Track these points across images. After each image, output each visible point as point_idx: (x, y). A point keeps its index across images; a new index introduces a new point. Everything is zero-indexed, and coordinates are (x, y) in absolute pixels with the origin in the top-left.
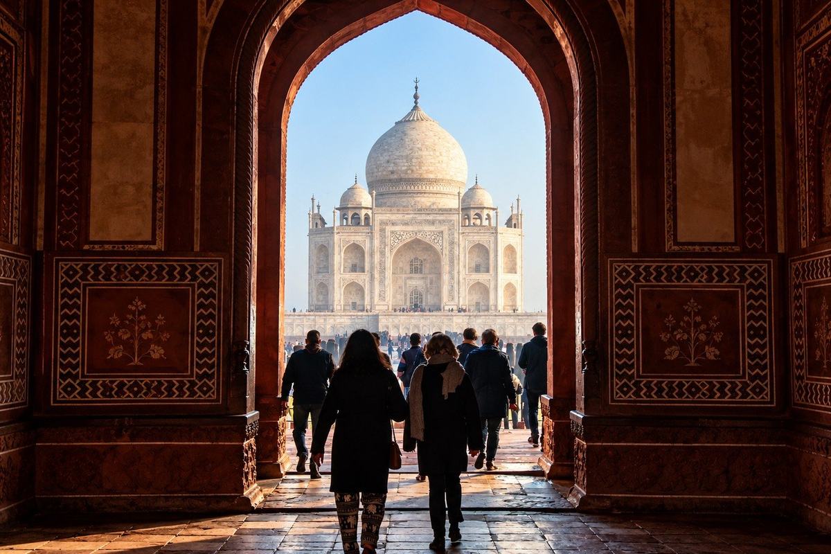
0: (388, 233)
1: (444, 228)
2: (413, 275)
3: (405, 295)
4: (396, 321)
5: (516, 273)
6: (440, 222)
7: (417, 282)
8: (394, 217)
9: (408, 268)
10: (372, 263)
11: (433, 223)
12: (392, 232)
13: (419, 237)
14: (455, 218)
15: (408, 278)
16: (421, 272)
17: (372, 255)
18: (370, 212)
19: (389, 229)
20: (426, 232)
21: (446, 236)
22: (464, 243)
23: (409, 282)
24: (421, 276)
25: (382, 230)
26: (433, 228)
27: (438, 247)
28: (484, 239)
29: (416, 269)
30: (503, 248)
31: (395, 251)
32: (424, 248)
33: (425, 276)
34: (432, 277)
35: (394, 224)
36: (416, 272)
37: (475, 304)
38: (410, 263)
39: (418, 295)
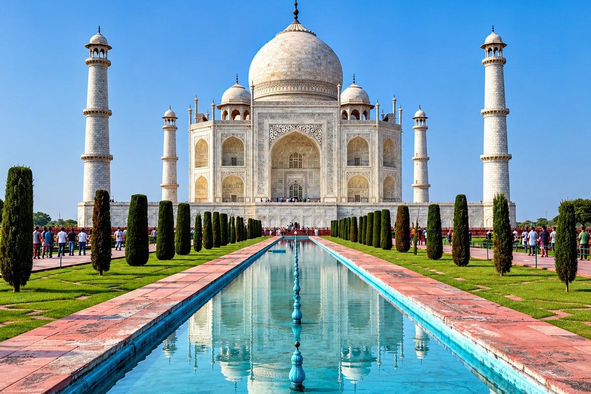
1: (323, 122)
2: (294, 170)
3: (285, 189)
5: (395, 167)
6: (319, 114)
7: (297, 177)
8: (273, 111)
9: (287, 163)
11: (312, 115)
13: (299, 130)
14: (334, 112)
15: (288, 172)
16: (300, 167)
19: (268, 121)
20: (305, 125)
21: (325, 130)
22: (343, 137)
23: (289, 177)
24: (299, 170)
25: (262, 125)
26: (312, 121)
27: (317, 140)
28: (365, 133)
30: (383, 143)
31: (273, 144)
32: (303, 143)
33: (304, 170)
34: (312, 172)
35: (272, 117)
36: (296, 167)
37: (354, 197)
38: (289, 158)
39: (298, 189)
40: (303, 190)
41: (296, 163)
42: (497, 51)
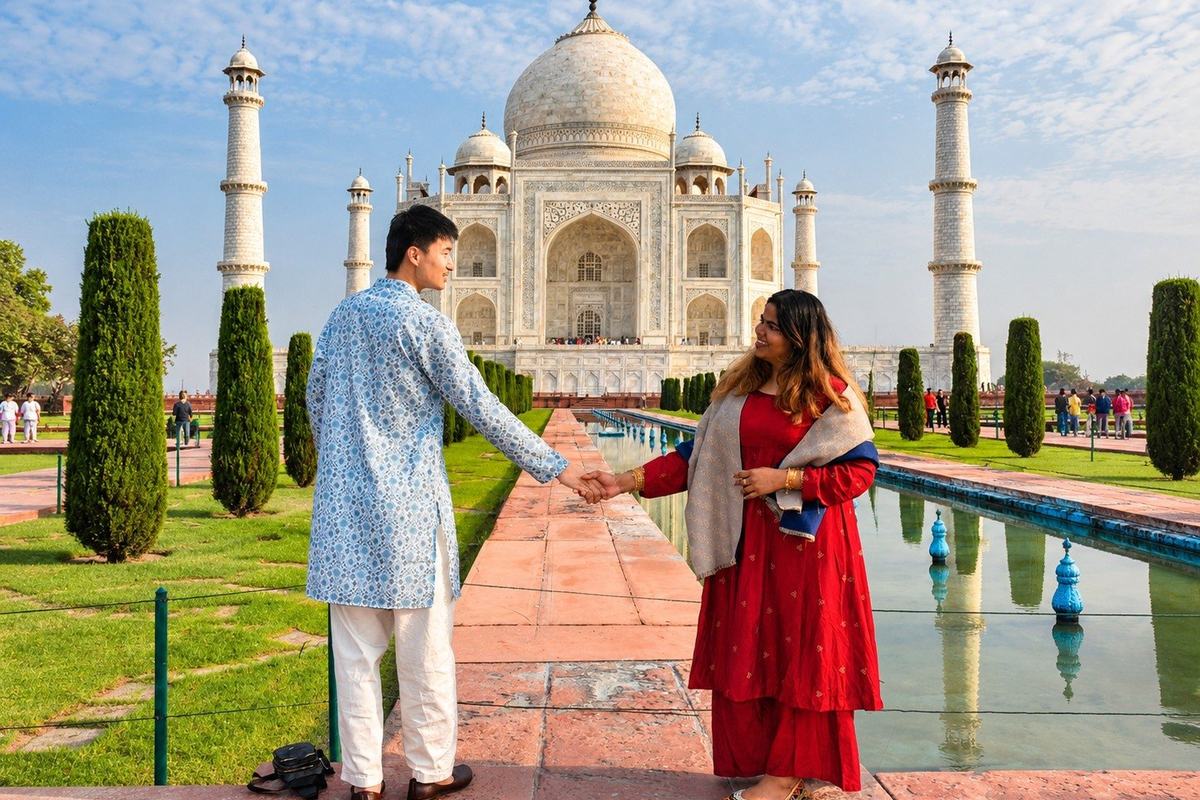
0: (540, 206)
1: (644, 197)
2: (586, 284)
3: (570, 320)
4: (551, 364)
5: (772, 280)
6: (635, 184)
7: (591, 298)
8: (551, 178)
9: (574, 271)
10: (509, 260)
11: (623, 186)
12: (548, 203)
13: (598, 212)
14: (663, 180)
15: (576, 290)
16: (598, 279)
17: (508, 245)
18: (506, 175)
19: (541, 196)
20: (610, 203)
21: (646, 212)
22: (679, 225)
23: (577, 298)
24: (596, 284)
25: (530, 202)
26: (623, 196)
27: (631, 230)
28: (718, 218)
29: (589, 270)
30: (751, 237)
31: (552, 237)
32: (604, 235)
33: (606, 285)
34: (619, 288)
35: (550, 189)
36: (590, 278)
37: (698, 335)
38: (578, 262)
39: (593, 320)
40: (603, 321)
41: (590, 272)
42: (956, 77)
